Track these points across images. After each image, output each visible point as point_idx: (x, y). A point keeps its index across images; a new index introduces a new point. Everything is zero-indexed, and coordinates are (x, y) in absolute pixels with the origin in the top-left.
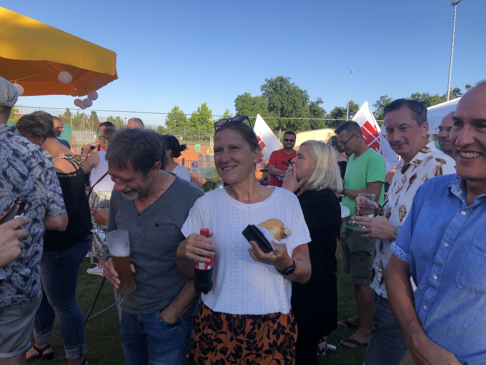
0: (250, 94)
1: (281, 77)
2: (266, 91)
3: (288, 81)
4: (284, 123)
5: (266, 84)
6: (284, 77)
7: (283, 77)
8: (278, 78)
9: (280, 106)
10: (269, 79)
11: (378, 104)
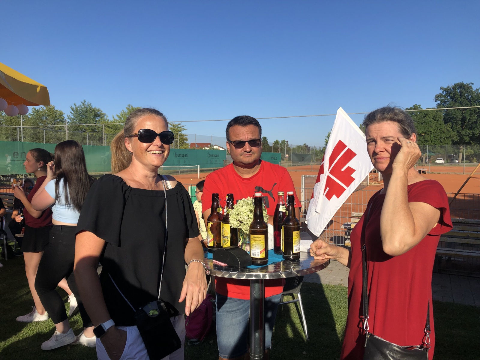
0: (420, 105)
1: (461, 83)
2: (441, 101)
3: (471, 87)
4: (466, 136)
5: (442, 93)
6: (465, 83)
7: (463, 84)
8: (457, 85)
9: (460, 117)
10: (446, 87)
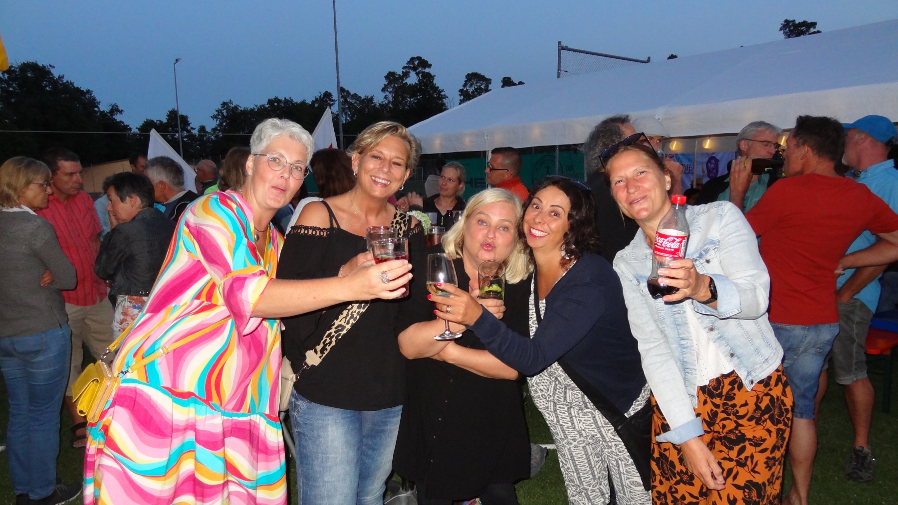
11: (218, 115)
